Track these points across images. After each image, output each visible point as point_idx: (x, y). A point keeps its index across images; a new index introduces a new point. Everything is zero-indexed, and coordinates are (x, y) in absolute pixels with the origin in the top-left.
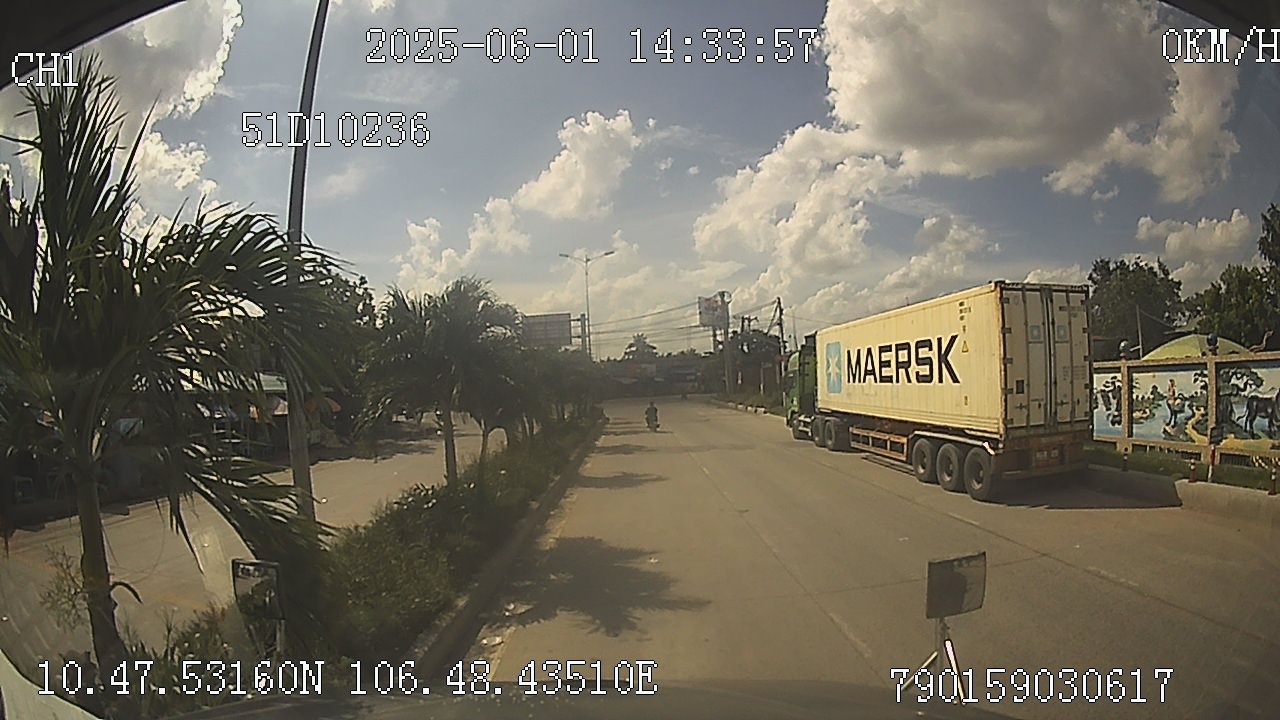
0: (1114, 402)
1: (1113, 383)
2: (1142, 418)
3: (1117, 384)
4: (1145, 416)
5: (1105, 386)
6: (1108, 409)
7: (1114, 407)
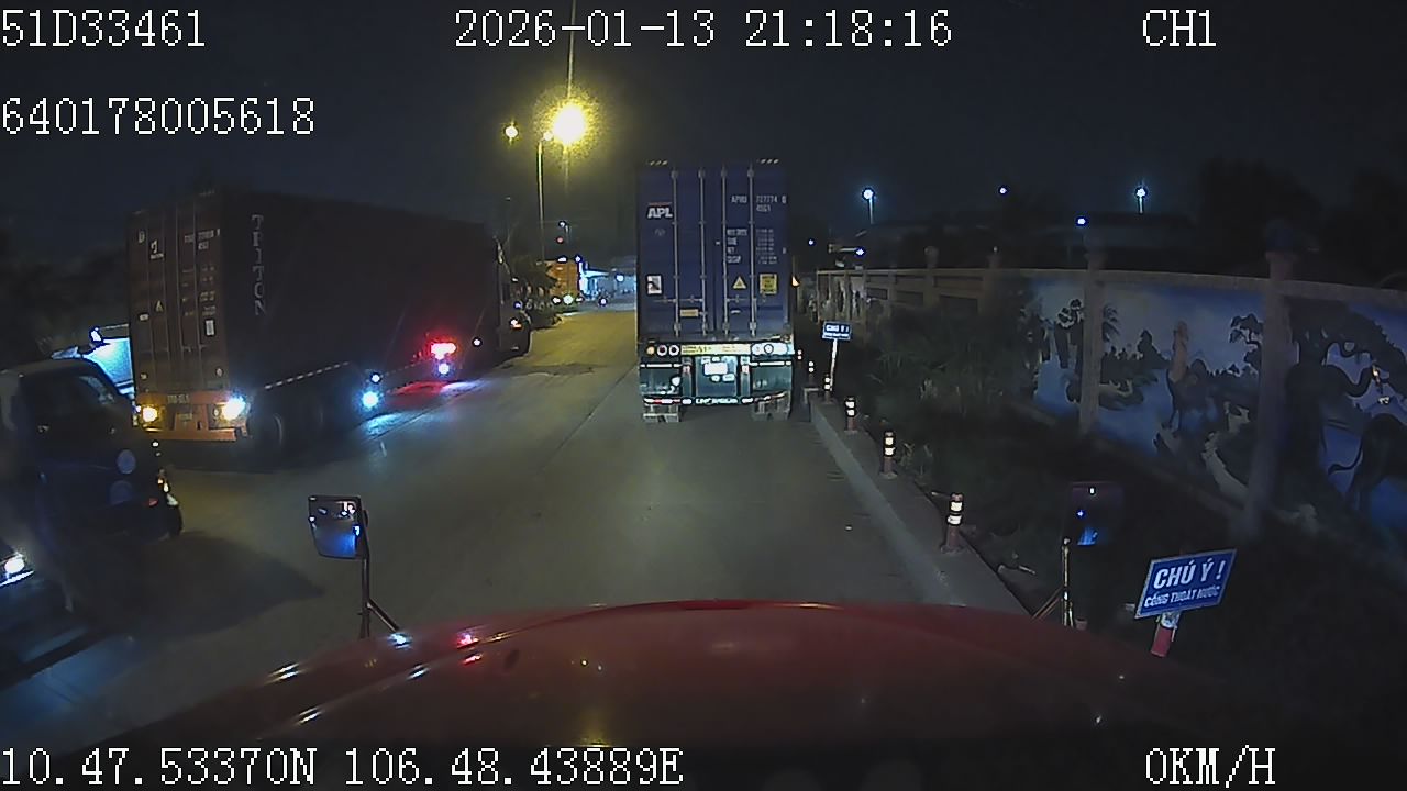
0: (1073, 350)
1: (1074, 313)
2: (1119, 398)
3: (1080, 316)
4: (1124, 394)
5: (1060, 316)
6: (1064, 365)
7: (1073, 361)
